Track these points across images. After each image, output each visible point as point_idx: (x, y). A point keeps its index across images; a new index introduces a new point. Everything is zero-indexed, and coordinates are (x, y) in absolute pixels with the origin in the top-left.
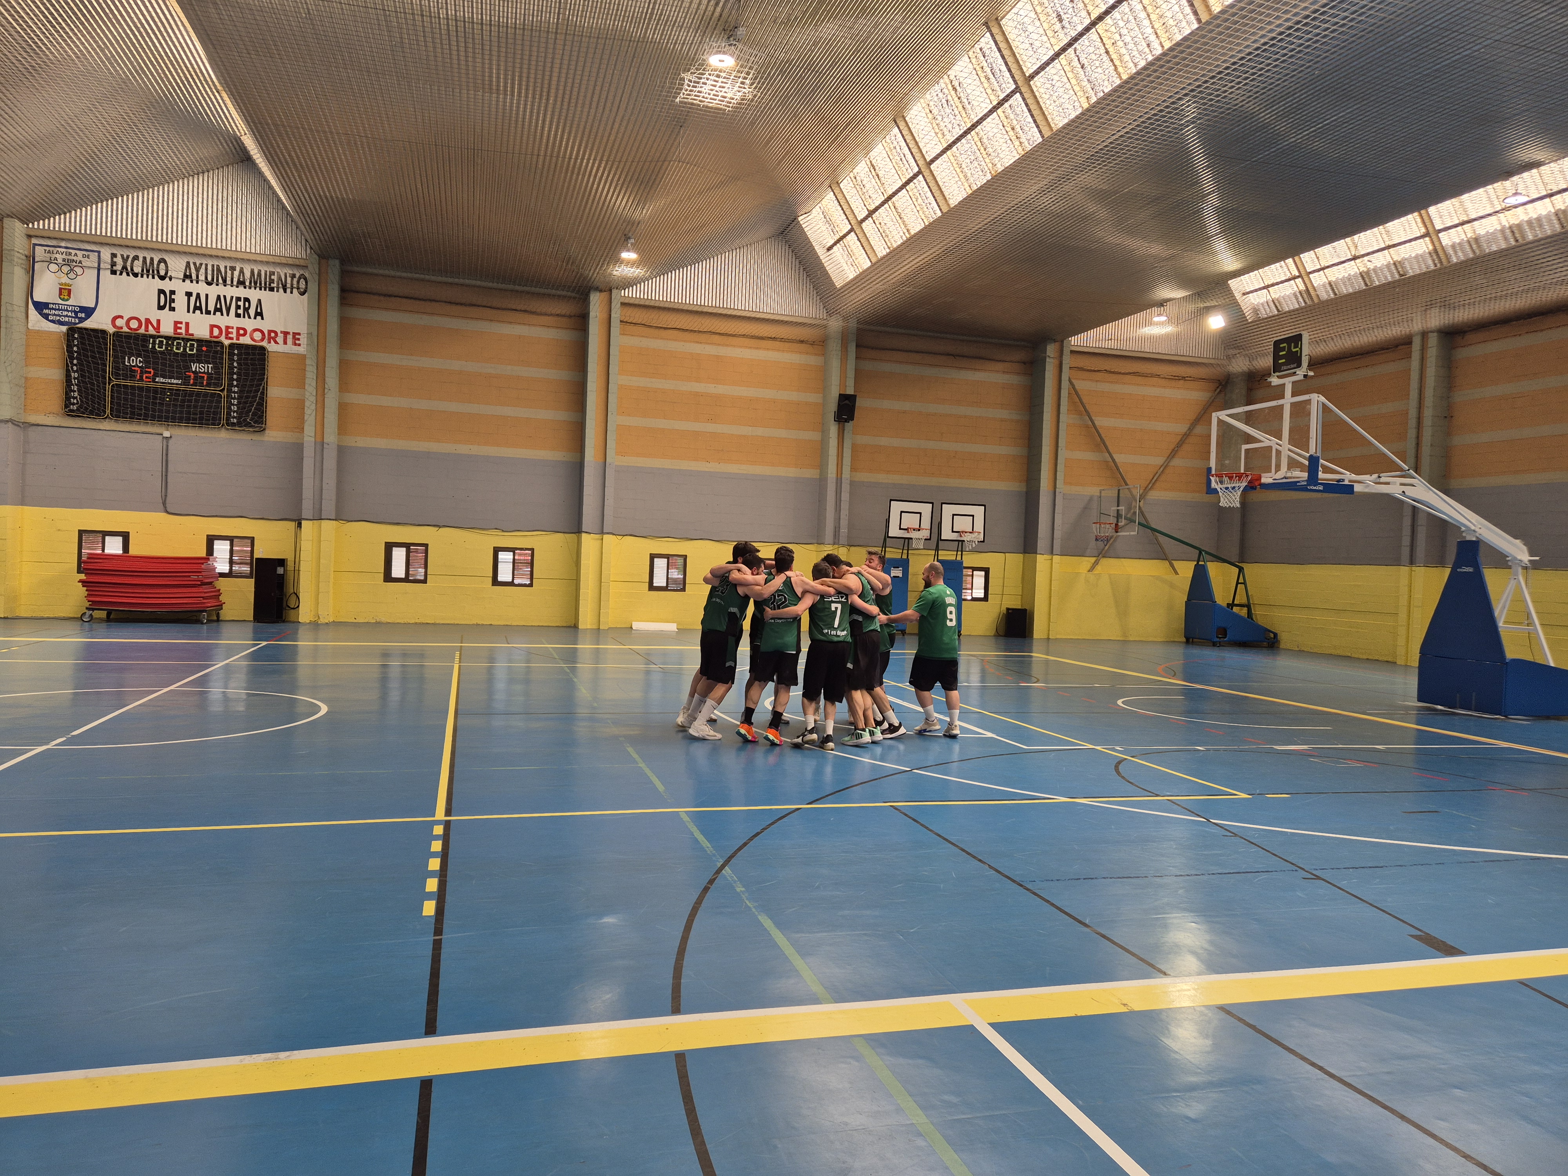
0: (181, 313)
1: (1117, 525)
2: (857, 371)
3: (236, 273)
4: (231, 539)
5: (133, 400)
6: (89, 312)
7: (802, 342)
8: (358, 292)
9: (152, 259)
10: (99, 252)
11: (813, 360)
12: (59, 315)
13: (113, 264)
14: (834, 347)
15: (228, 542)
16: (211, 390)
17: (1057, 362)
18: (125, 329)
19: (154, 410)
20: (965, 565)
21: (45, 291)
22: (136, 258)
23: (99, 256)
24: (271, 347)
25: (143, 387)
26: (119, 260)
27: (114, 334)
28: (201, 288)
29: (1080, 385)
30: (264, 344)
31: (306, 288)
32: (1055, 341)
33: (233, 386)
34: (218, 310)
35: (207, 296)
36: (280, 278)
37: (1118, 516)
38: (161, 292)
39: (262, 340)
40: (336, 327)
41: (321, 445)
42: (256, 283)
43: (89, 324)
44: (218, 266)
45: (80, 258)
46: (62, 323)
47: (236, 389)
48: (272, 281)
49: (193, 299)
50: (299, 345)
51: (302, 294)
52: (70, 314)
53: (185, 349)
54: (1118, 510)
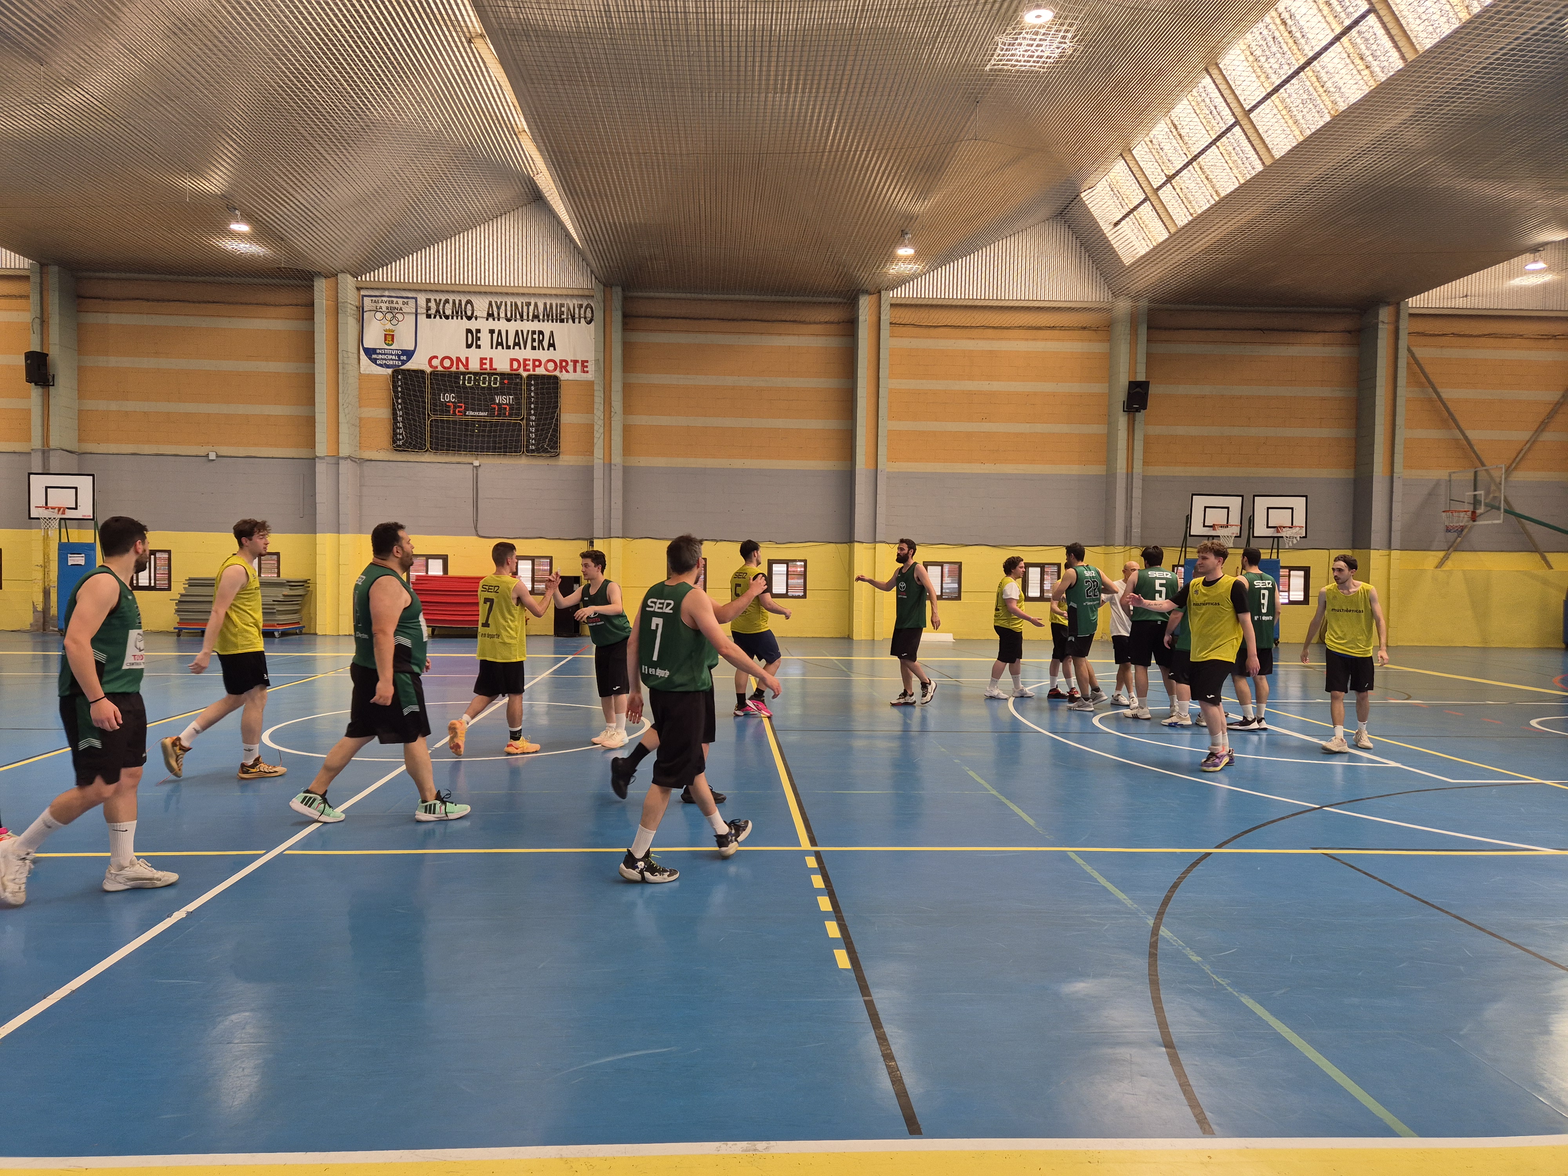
0: (486, 350)
1: (1474, 513)
2: (1149, 355)
3: (531, 308)
4: (532, 559)
5: (448, 434)
6: (409, 354)
7: (1084, 328)
8: (639, 317)
9: (460, 301)
10: (416, 299)
11: (1098, 347)
12: (385, 360)
13: (428, 309)
14: (1122, 332)
15: (530, 562)
16: (513, 420)
17: (1391, 327)
18: (440, 368)
19: (466, 442)
20: (1282, 564)
21: (373, 338)
22: (447, 301)
23: (416, 301)
24: (563, 376)
25: (456, 421)
26: (433, 305)
27: (431, 373)
28: (501, 325)
29: (1419, 352)
30: (557, 373)
31: (592, 316)
32: (1388, 304)
33: (531, 415)
34: (517, 344)
35: (507, 331)
36: (569, 309)
37: (1476, 502)
38: (469, 331)
39: (555, 369)
40: (620, 352)
41: (608, 466)
42: (548, 316)
43: (410, 365)
44: (516, 304)
45: (400, 305)
46: (388, 366)
47: (533, 418)
48: (562, 313)
49: (495, 336)
50: (587, 372)
51: (589, 323)
52: (394, 357)
53: (490, 383)
54: (1475, 496)
